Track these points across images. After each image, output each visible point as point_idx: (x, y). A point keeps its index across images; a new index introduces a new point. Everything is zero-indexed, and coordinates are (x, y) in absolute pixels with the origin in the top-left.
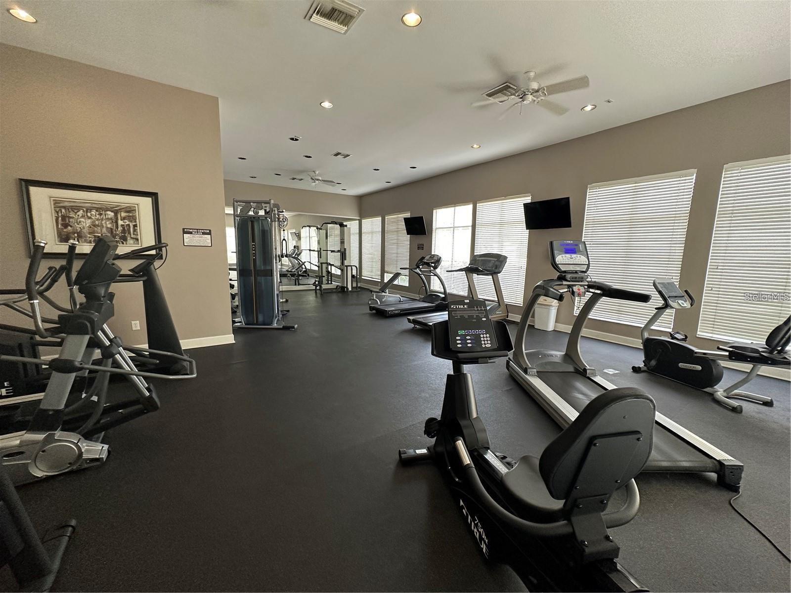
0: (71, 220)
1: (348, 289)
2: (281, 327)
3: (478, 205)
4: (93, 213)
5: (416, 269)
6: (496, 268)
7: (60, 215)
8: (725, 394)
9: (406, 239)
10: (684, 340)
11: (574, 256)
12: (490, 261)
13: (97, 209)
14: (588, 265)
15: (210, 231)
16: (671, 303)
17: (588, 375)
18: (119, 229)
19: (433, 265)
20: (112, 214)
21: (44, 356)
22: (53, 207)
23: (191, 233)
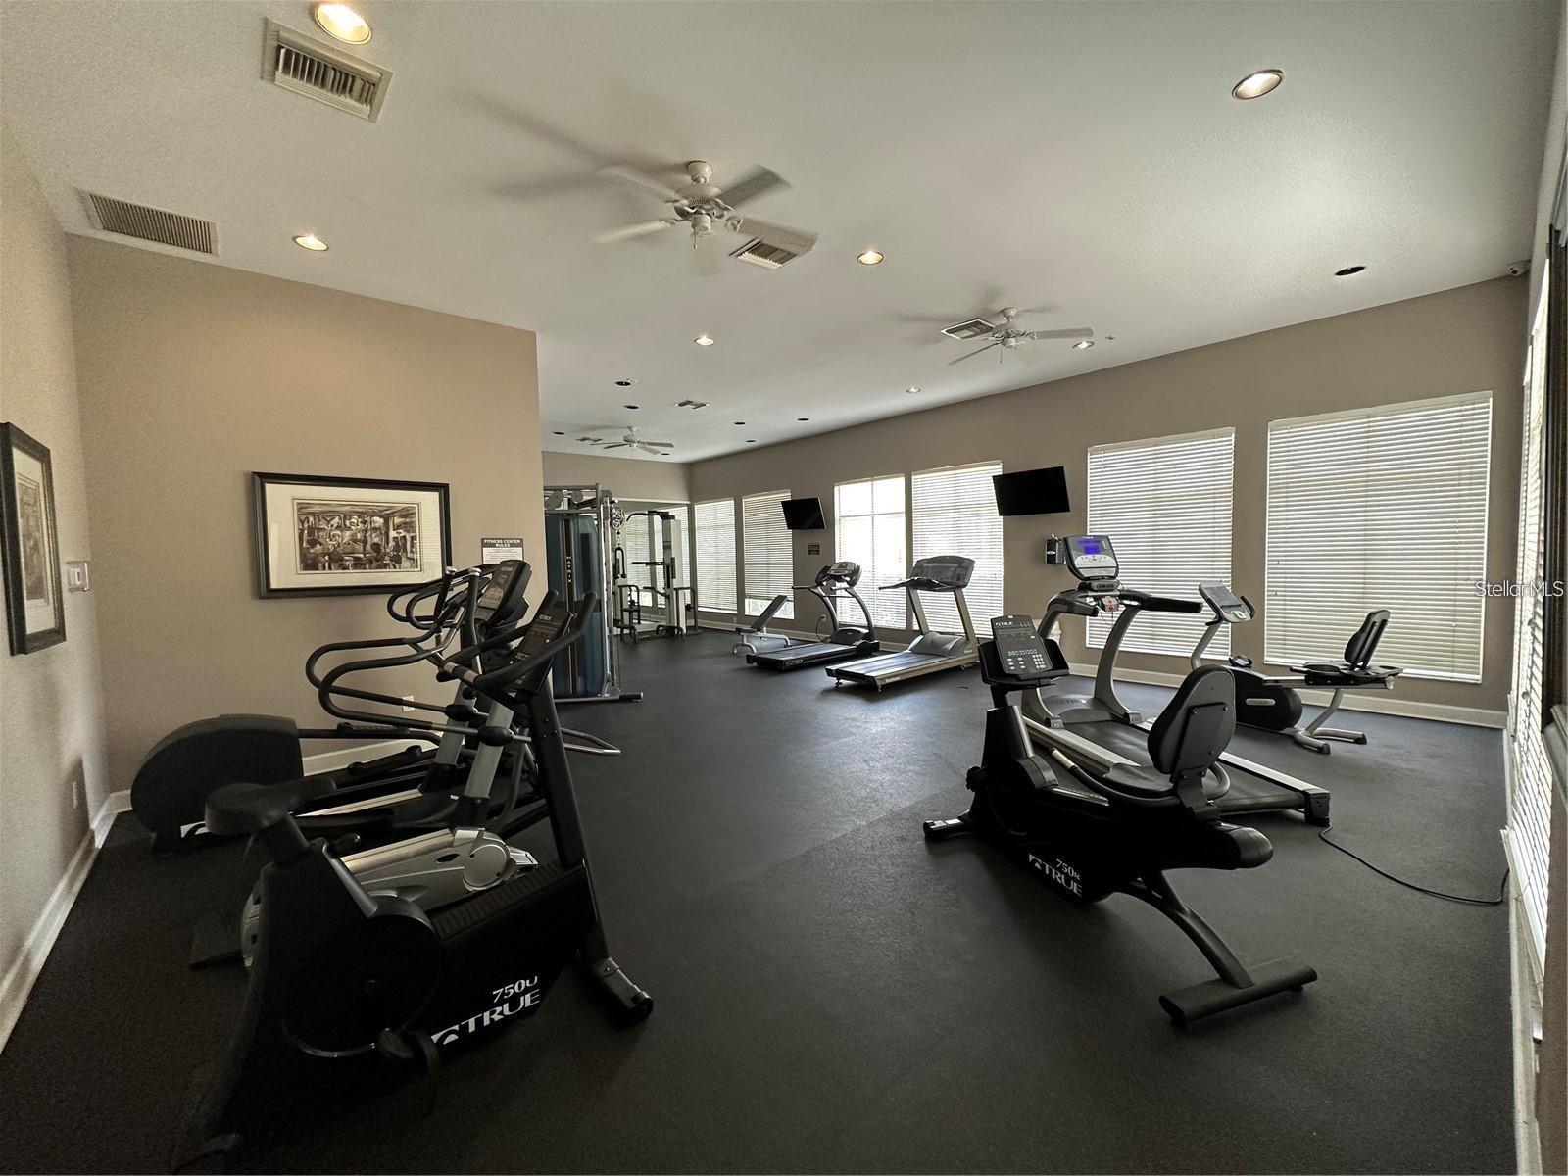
0: (321, 534)
1: (681, 630)
2: (618, 697)
3: (913, 477)
4: (352, 520)
5: (816, 587)
6: (959, 579)
7: (306, 526)
8: (1308, 733)
9: (784, 536)
10: (1248, 666)
11: (1097, 556)
12: (947, 568)
13: (360, 514)
14: (1117, 568)
15: (521, 540)
16: (1225, 615)
17: (1131, 722)
18: (390, 545)
19: (848, 579)
20: (381, 521)
21: (306, 756)
22: (296, 514)
23: (493, 545)
